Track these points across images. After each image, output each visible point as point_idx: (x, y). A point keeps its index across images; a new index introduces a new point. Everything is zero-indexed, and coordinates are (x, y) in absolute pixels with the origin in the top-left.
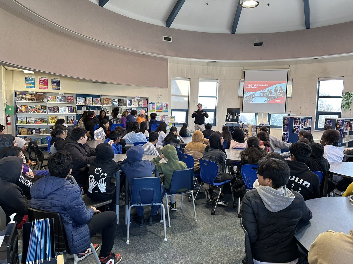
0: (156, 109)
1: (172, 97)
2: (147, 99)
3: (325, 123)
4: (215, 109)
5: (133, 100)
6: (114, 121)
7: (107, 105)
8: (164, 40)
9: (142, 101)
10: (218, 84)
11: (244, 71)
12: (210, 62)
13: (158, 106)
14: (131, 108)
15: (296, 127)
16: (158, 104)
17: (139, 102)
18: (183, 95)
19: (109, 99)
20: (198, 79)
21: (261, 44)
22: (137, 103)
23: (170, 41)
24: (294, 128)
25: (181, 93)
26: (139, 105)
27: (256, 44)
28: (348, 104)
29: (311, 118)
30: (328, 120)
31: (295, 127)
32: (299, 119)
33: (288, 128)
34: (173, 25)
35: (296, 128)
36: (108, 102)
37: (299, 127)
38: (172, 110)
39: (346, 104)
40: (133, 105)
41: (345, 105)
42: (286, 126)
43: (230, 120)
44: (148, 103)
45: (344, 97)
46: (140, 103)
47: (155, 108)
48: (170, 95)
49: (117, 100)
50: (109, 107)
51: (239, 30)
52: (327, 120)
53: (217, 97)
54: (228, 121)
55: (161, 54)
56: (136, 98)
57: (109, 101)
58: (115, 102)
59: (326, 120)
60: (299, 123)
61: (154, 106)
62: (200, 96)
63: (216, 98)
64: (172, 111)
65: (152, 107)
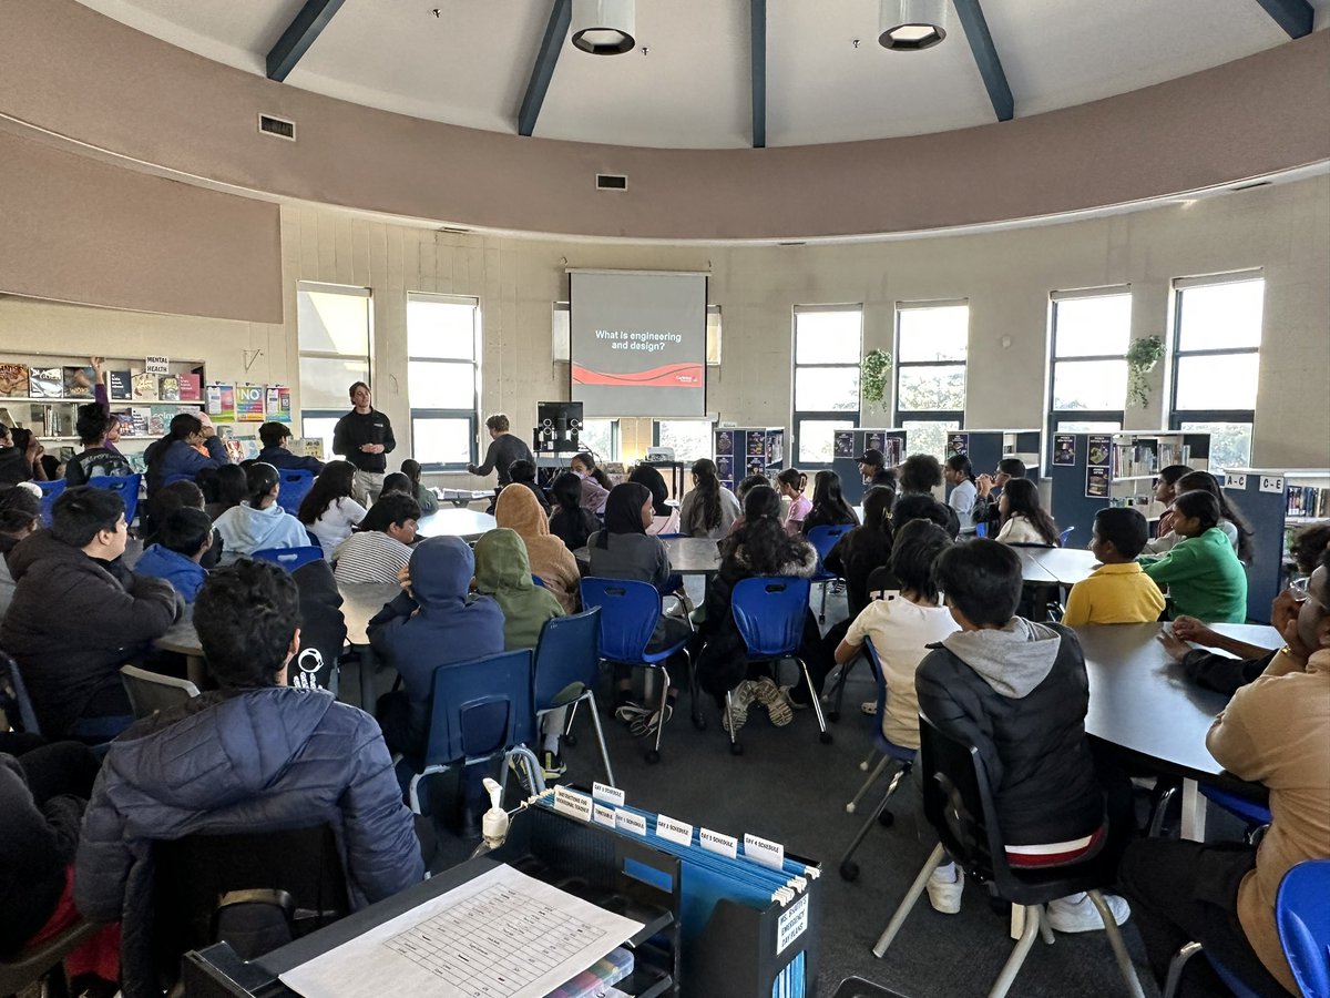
0: (236, 409)
1: (301, 359)
2: (199, 370)
3: (836, 445)
4: (472, 407)
5: (134, 372)
6: (91, 466)
7: (9, 394)
8: (261, 131)
9: (174, 377)
10: (479, 313)
11: (567, 271)
12: (446, 230)
13: (245, 399)
14: (126, 407)
15: (755, 461)
16: (245, 389)
17: (161, 382)
18: (341, 352)
19: (19, 368)
20: (405, 293)
21: (620, 183)
22: (153, 383)
23: (289, 138)
24: (750, 466)
25: (334, 347)
26: (162, 392)
27: (606, 182)
28: (878, 388)
29: (781, 432)
30: (844, 436)
31: (750, 460)
32: (762, 434)
33: (729, 465)
34: (298, 76)
35: (754, 465)
36: (13, 381)
37: (762, 460)
38: (306, 414)
39: (872, 386)
40: (137, 393)
41: (870, 388)
42: (724, 461)
43: (551, 445)
44: (202, 385)
45: (867, 367)
46: (169, 385)
47: (232, 407)
48: (293, 353)
49: (57, 373)
50: (15, 405)
51: (547, 124)
52: (840, 434)
53: (479, 362)
54: (546, 450)
55: (254, 187)
56: (149, 364)
57: (20, 378)
58: (49, 380)
59: (838, 435)
60: (763, 447)
61: (228, 400)
62: (413, 359)
63: (475, 366)
64: (303, 417)
65: (219, 402)
